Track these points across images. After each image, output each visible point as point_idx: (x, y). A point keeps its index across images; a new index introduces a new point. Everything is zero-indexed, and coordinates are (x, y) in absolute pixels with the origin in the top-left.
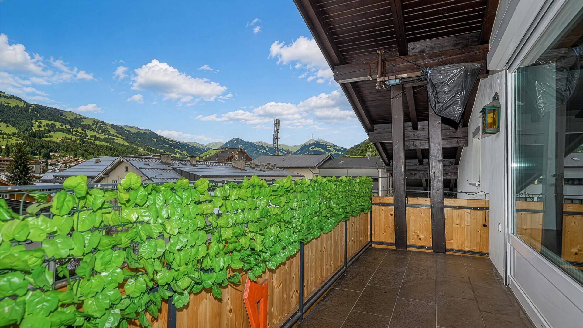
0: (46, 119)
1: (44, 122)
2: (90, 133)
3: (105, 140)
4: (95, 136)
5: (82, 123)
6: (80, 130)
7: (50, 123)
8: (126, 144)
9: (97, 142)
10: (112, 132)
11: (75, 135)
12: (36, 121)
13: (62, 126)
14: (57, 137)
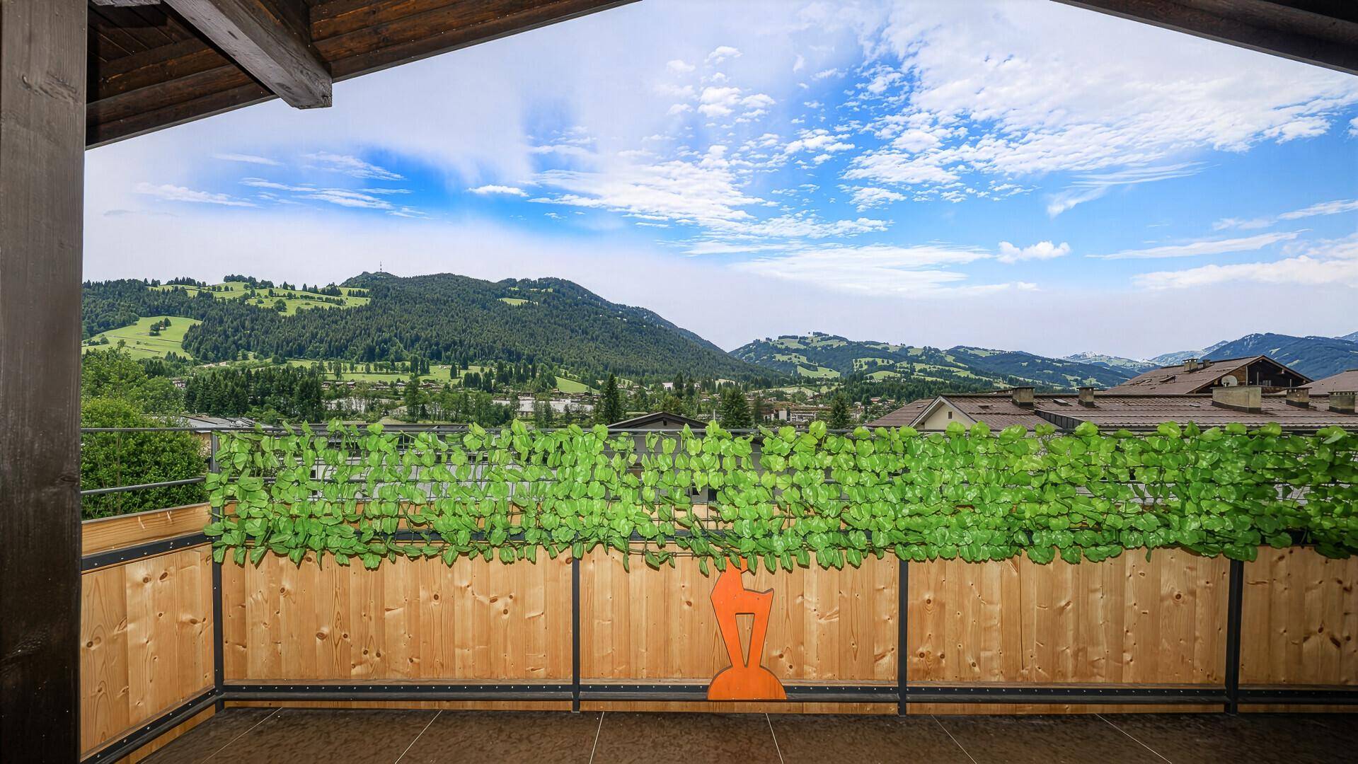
0: (865, 357)
1: (863, 360)
2: (918, 367)
3: (940, 374)
4: (925, 369)
5: (909, 354)
6: (905, 364)
7: (871, 359)
8: (973, 376)
9: (929, 379)
10: (950, 359)
11: (899, 372)
12: (856, 361)
13: (883, 362)
14: (878, 376)
